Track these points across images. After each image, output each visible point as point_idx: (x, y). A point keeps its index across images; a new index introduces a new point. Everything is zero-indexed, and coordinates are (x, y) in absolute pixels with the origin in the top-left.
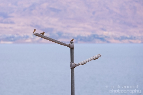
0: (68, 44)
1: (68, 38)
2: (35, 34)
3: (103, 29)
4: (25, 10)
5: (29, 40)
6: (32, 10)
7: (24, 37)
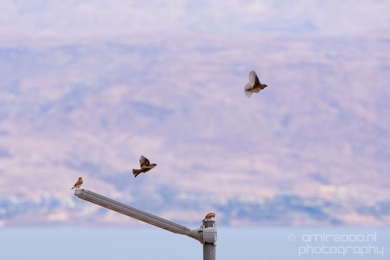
0: (194, 228)
1: (196, 206)
2: (79, 193)
3: (319, 178)
4: (45, 109)
5: (62, 216)
6: (69, 109)
7: (42, 204)
